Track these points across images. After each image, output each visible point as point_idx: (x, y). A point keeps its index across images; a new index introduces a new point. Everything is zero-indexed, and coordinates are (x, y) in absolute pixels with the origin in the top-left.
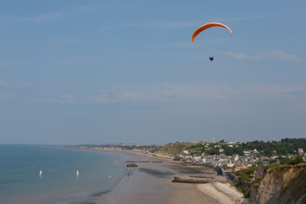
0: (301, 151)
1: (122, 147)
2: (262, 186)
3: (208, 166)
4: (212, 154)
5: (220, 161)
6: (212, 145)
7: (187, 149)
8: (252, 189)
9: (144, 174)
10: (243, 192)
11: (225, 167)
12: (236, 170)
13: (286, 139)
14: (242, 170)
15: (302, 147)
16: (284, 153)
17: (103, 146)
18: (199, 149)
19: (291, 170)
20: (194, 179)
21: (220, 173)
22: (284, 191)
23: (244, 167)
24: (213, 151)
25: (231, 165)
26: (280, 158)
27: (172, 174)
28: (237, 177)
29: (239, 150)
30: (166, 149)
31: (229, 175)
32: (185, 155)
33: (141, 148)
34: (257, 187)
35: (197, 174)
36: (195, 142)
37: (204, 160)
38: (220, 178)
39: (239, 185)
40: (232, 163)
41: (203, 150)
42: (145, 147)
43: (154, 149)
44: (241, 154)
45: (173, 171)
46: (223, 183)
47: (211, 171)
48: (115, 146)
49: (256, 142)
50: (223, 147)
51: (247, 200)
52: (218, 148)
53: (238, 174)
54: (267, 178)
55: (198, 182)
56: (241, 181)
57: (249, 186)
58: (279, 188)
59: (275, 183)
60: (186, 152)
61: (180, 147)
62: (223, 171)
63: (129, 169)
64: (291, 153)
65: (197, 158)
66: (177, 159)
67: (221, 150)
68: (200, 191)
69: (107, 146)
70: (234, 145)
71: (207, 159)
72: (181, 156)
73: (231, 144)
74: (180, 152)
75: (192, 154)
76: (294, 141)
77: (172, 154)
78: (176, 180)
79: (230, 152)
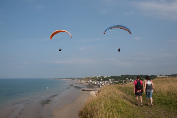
0: (127, 79)
1: (71, 79)
3: (97, 85)
4: (99, 81)
6: (99, 78)
7: (91, 79)
11: (102, 85)
13: (123, 75)
15: (127, 77)
16: (122, 80)
17: (65, 79)
18: (94, 79)
30: (84, 79)
32: (90, 81)
36: (94, 77)
37: (96, 83)
40: (104, 84)
41: (96, 79)
43: (81, 79)
44: (108, 80)
47: (97, 86)
48: (69, 79)
49: (113, 76)
50: (102, 78)
52: (101, 79)
60: (90, 80)
61: (89, 78)
63: (70, 86)
64: (124, 79)
65: (94, 82)
66: (87, 82)
67: (102, 79)
69: (67, 79)
70: (106, 78)
71: (97, 82)
72: (89, 81)
73: (105, 77)
74: (89, 80)
75: (92, 81)
76: (125, 76)
77: (86, 81)
78: (83, 90)
79: (104, 80)
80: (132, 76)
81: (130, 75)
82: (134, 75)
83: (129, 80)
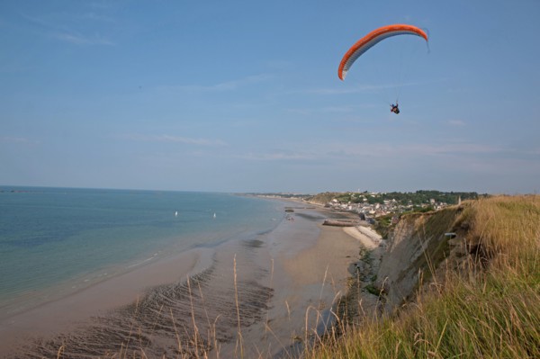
0: (433, 201)
1: (282, 196)
2: (396, 229)
3: (353, 212)
4: (357, 202)
5: (363, 209)
6: (357, 195)
7: (336, 198)
8: (389, 232)
9: (299, 218)
10: (382, 234)
11: (368, 214)
12: (377, 216)
13: (420, 192)
14: (382, 217)
15: (434, 198)
16: (418, 203)
17: (266, 195)
18: (345, 198)
19: (422, 217)
20: (341, 223)
21: (363, 218)
22: (414, 234)
23: (384, 214)
24: (359, 201)
25: (372, 212)
26: (414, 207)
27: (323, 218)
28: (377, 222)
29: (379, 199)
30: (318, 198)
31: (370, 219)
32: (334, 202)
33: (297, 196)
34: (393, 230)
35: (343, 219)
36: (343, 192)
37: (350, 208)
38: (364, 222)
39: (379, 229)
40: (374, 210)
41: (350, 199)
42: (301, 196)
43: (309, 198)
44: (382, 203)
45: (323, 216)
46: (366, 226)
47: (355, 216)
48: (276, 195)
49: (395, 193)
50: (367, 197)
51: (384, 242)
52: (362, 198)
53: (378, 219)
54: (401, 223)
55: (344, 226)
56: (381, 226)
57: (387, 229)
58: (410, 232)
59: (407, 227)
60: (335, 200)
61: (330, 196)
62: (366, 217)
63: (287, 213)
64: (424, 202)
65: (344, 206)
66: (328, 206)
67: (365, 200)
68: (345, 233)
69: (270, 194)
70: (376, 196)
71: (353, 206)
72: (331, 204)
73: (373, 194)
74: (330, 200)
75: (340, 202)
76: (427, 192)
77: (323, 202)
78: (326, 224)
79: (372, 201)
80: (447, 193)
81: (442, 193)
82: (452, 193)
83: (439, 204)
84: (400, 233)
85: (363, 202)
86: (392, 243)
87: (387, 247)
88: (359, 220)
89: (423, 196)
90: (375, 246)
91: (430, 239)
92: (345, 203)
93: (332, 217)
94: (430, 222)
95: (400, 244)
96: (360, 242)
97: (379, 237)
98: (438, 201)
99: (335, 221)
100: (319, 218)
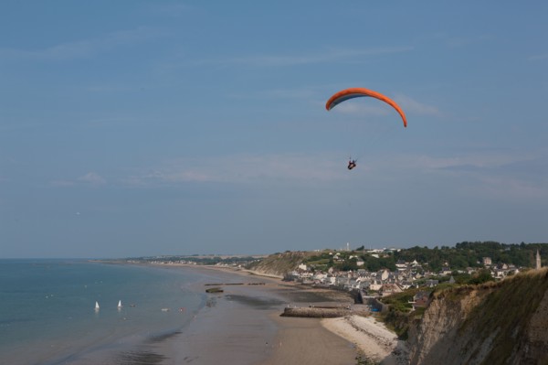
0: (488, 262)
1: (198, 261)
2: (426, 319)
3: (340, 289)
4: (345, 269)
5: (358, 281)
6: (345, 255)
7: (304, 262)
8: (411, 325)
10: (397, 330)
11: (367, 290)
12: (385, 294)
13: (464, 244)
14: (395, 295)
15: (489, 255)
16: (461, 267)
17: (166, 260)
18: (323, 261)
19: (473, 293)
20: (317, 311)
21: (358, 300)
22: (461, 328)
23: (398, 290)
24: (347, 265)
25: (376, 287)
26: (455, 274)
27: (280, 303)
28: (386, 307)
29: (388, 262)
30: (270, 262)
31: (372, 303)
32: (301, 271)
33: (229, 261)
34: (419, 322)
35: (322, 302)
36: (318, 251)
37: (333, 280)
38: (360, 308)
39: (390, 319)
40: (378, 283)
41: (331, 264)
42: (236, 260)
43: (251, 263)
44: (393, 269)
45: (282, 299)
46: (365, 316)
47: (344, 297)
48: (187, 260)
49: (417, 249)
50: (363, 258)
51: (402, 344)
52: (355, 260)
53: (387, 300)
54: (435, 307)
55: (324, 316)
56: (393, 313)
57: (406, 320)
58: (454, 323)
59: (448, 314)
60: (303, 267)
61: (293, 259)
62: (364, 297)
63: (210, 296)
64: (471, 265)
65: (321, 277)
66: (289, 278)
67: (360, 263)
68: (326, 331)
69: (174, 259)
70: (381, 255)
71: (338, 277)
72: (295, 273)
73: (375, 252)
74: (293, 266)
75: (312, 270)
76: (476, 245)
77: (279, 270)
78: (287, 313)
79: (374, 265)
80: (513, 246)
81: (504, 246)
82: (523, 245)
83: (500, 268)
84: (435, 326)
85: (357, 268)
86: (420, 346)
87: (411, 355)
88: (350, 304)
89: (468, 253)
90: (383, 354)
91: (493, 335)
92: (323, 271)
93: (298, 300)
94: (490, 301)
95: (436, 348)
96: (355, 346)
97: (391, 336)
98: (498, 261)
99: (305, 308)
100: (274, 303)
